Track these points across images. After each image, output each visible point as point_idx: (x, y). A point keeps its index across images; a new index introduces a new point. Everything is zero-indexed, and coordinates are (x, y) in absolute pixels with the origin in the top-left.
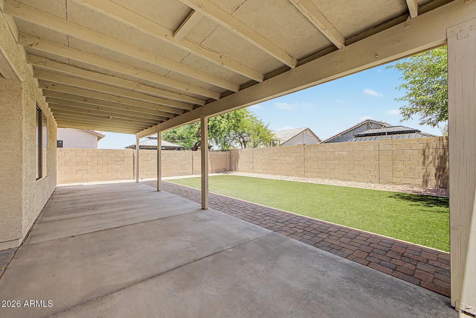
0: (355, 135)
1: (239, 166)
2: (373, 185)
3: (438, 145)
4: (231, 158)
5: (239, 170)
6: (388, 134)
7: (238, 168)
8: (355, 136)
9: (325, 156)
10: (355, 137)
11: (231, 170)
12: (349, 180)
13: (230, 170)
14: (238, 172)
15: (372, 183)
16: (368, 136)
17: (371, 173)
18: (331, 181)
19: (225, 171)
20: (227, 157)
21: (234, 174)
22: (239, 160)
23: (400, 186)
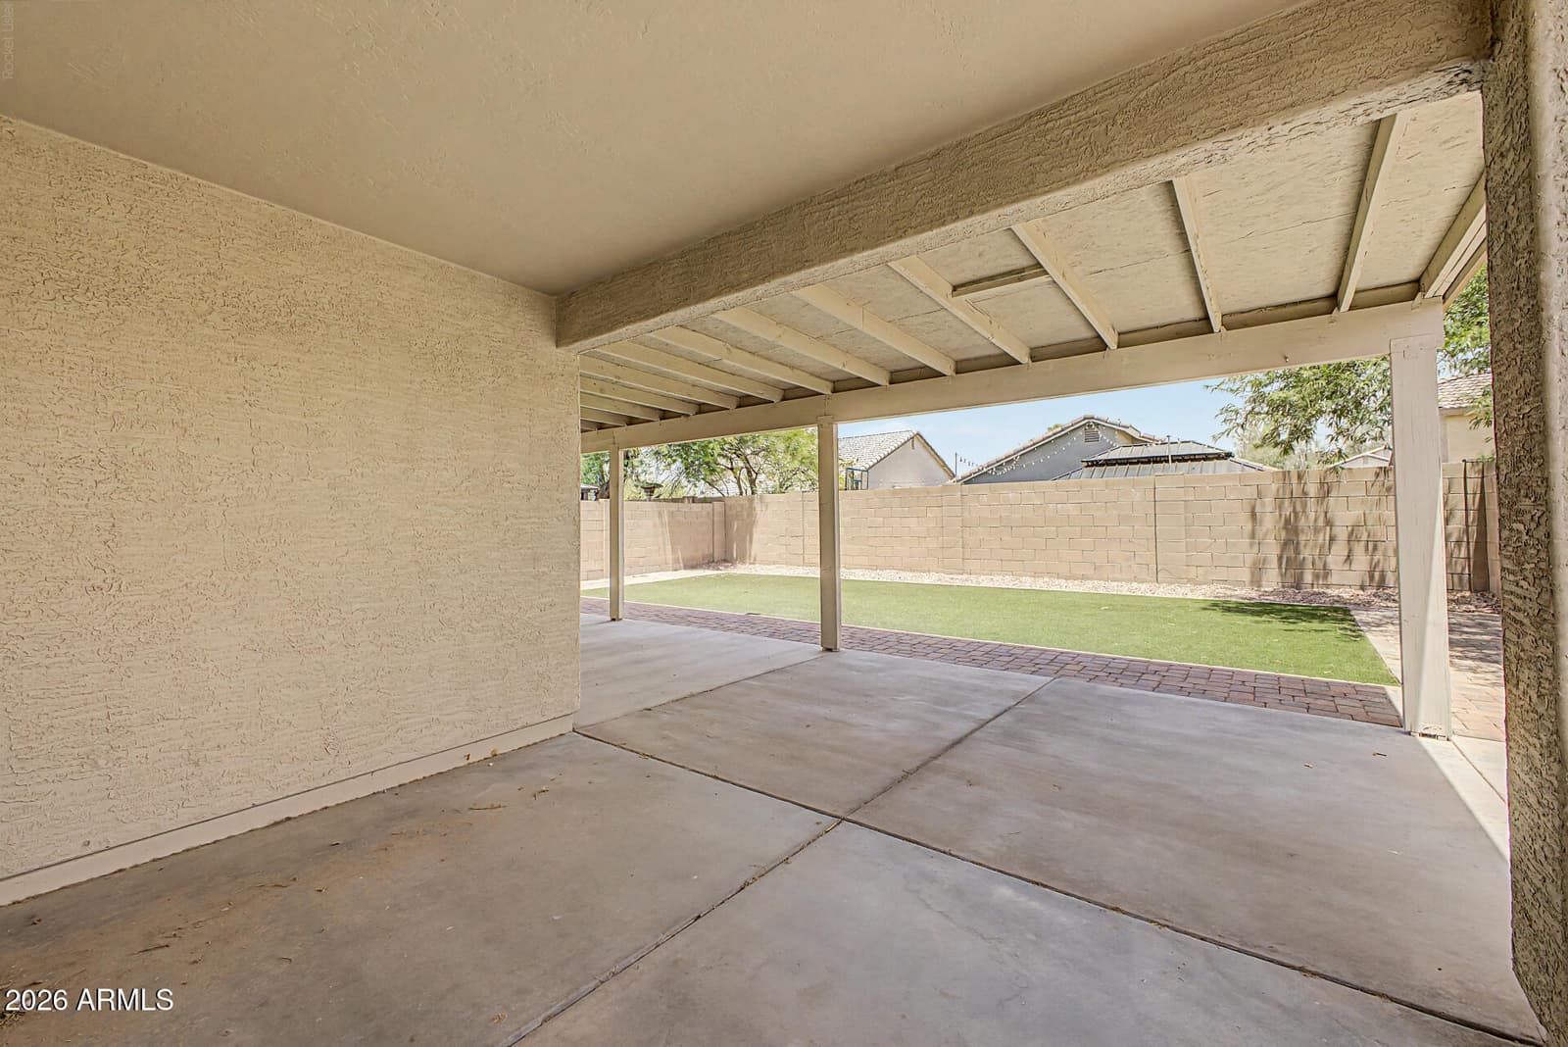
0: (1087, 462)
1: (756, 548)
2: (1144, 586)
3: (1281, 491)
4: (726, 524)
5: (755, 560)
6: (1173, 461)
7: (753, 553)
8: (1086, 464)
9: (1019, 516)
10: (1088, 466)
11: (727, 560)
12: (1084, 578)
13: (725, 561)
14: (753, 564)
15: (1143, 582)
16: (1120, 464)
17: (1137, 557)
18: (1041, 581)
19: (710, 562)
20: (715, 519)
21: (741, 569)
22: (754, 530)
23: (1204, 587)
